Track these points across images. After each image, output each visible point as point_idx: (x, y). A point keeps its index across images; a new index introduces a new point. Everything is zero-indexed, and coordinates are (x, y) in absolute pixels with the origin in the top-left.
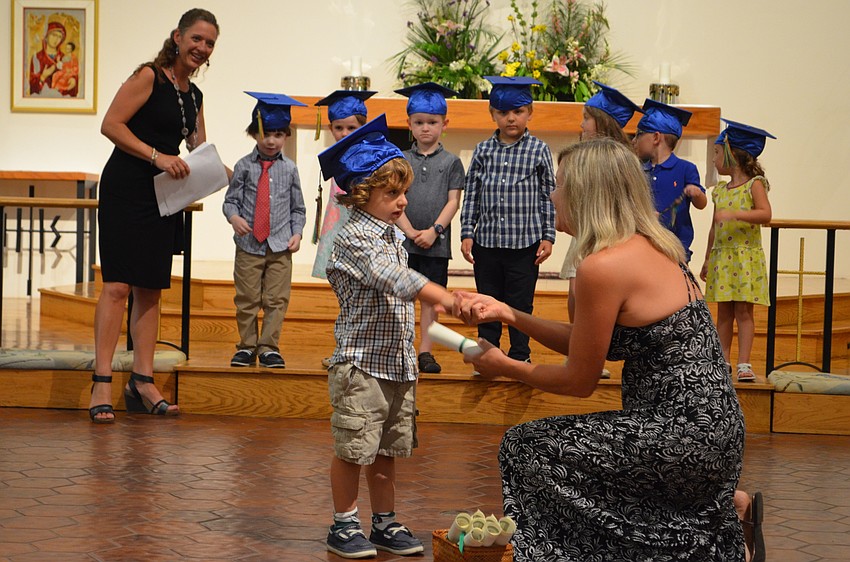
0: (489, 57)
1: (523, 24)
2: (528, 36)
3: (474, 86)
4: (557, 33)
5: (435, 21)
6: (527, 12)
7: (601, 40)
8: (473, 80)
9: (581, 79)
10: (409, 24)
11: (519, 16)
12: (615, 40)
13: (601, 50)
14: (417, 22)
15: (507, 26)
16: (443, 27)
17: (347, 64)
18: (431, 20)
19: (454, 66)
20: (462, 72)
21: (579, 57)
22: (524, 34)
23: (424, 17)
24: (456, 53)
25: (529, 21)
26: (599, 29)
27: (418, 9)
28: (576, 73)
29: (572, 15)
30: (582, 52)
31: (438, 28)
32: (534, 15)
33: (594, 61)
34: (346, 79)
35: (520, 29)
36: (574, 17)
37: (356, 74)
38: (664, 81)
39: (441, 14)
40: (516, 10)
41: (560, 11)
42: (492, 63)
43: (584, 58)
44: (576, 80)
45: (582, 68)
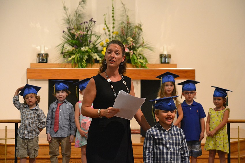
0: (96, 44)
1: (109, 31)
2: (111, 36)
3: (92, 57)
4: (123, 35)
5: (74, 30)
6: (111, 26)
7: (141, 37)
8: (90, 54)
9: (134, 53)
10: (63, 32)
11: (108, 28)
12: (146, 37)
13: (141, 41)
14: (66, 30)
15: (102, 32)
16: (78, 33)
17: (38, 48)
18: (72, 29)
19: (83, 49)
20: (87, 52)
21: (132, 45)
22: (110, 35)
23: (69, 29)
24: (83, 43)
25: (111, 30)
26: (140, 33)
27: (67, 26)
28: (132, 51)
29: (128, 27)
30: (133, 42)
31: (75, 33)
32: (114, 28)
33: (138, 45)
34: (39, 54)
35: (108, 33)
36: (129, 28)
37: (43, 52)
38: (165, 53)
39: (76, 27)
40: (107, 26)
41: (124, 26)
42: (97, 46)
43: (134, 45)
44: (132, 54)
45: (133, 48)
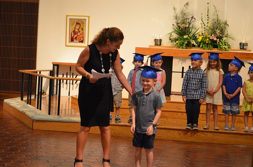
0: (195, 34)
1: (204, 25)
2: (206, 29)
3: (190, 42)
4: (214, 28)
5: (180, 24)
6: (206, 22)
7: (226, 30)
8: (190, 41)
9: (220, 41)
10: (173, 25)
11: (204, 23)
12: (229, 31)
13: (226, 33)
14: (175, 24)
15: (200, 26)
16: (182, 26)
17: (156, 35)
18: (179, 23)
19: (185, 37)
20: (187, 39)
21: (219, 35)
22: (205, 28)
23: (177, 23)
24: (186, 33)
25: (206, 25)
26: (226, 27)
27: (176, 21)
28: (219, 39)
29: (218, 23)
30: (220, 33)
31: (181, 26)
32: (208, 23)
33: (224, 36)
34: (155, 40)
35: (204, 27)
36: (219, 24)
37: (158, 38)
38: (244, 42)
39: (182, 22)
40: (203, 21)
41: (215, 22)
42: (196, 36)
43: (221, 35)
44: (218, 41)
45: (220, 38)
